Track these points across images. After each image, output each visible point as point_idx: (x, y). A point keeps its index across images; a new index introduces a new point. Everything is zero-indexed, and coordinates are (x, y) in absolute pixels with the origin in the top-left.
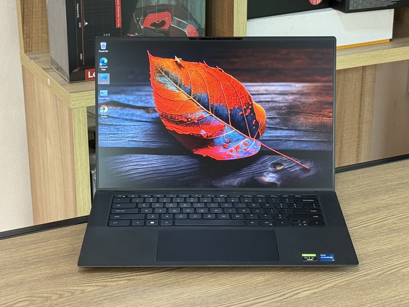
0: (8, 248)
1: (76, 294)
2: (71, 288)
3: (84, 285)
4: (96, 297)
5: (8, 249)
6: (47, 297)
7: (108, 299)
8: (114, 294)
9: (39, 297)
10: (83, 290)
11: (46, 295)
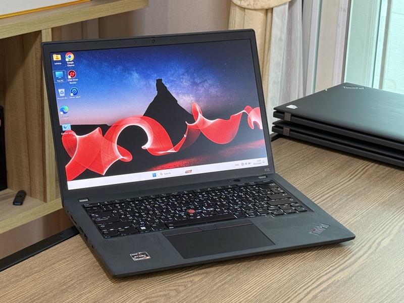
0: (60, 258)
1: (189, 286)
2: (178, 282)
3: (186, 276)
4: (212, 284)
5: (62, 260)
6: (165, 295)
7: (225, 283)
8: (225, 278)
9: (158, 297)
10: (192, 281)
11: (162, 293)
